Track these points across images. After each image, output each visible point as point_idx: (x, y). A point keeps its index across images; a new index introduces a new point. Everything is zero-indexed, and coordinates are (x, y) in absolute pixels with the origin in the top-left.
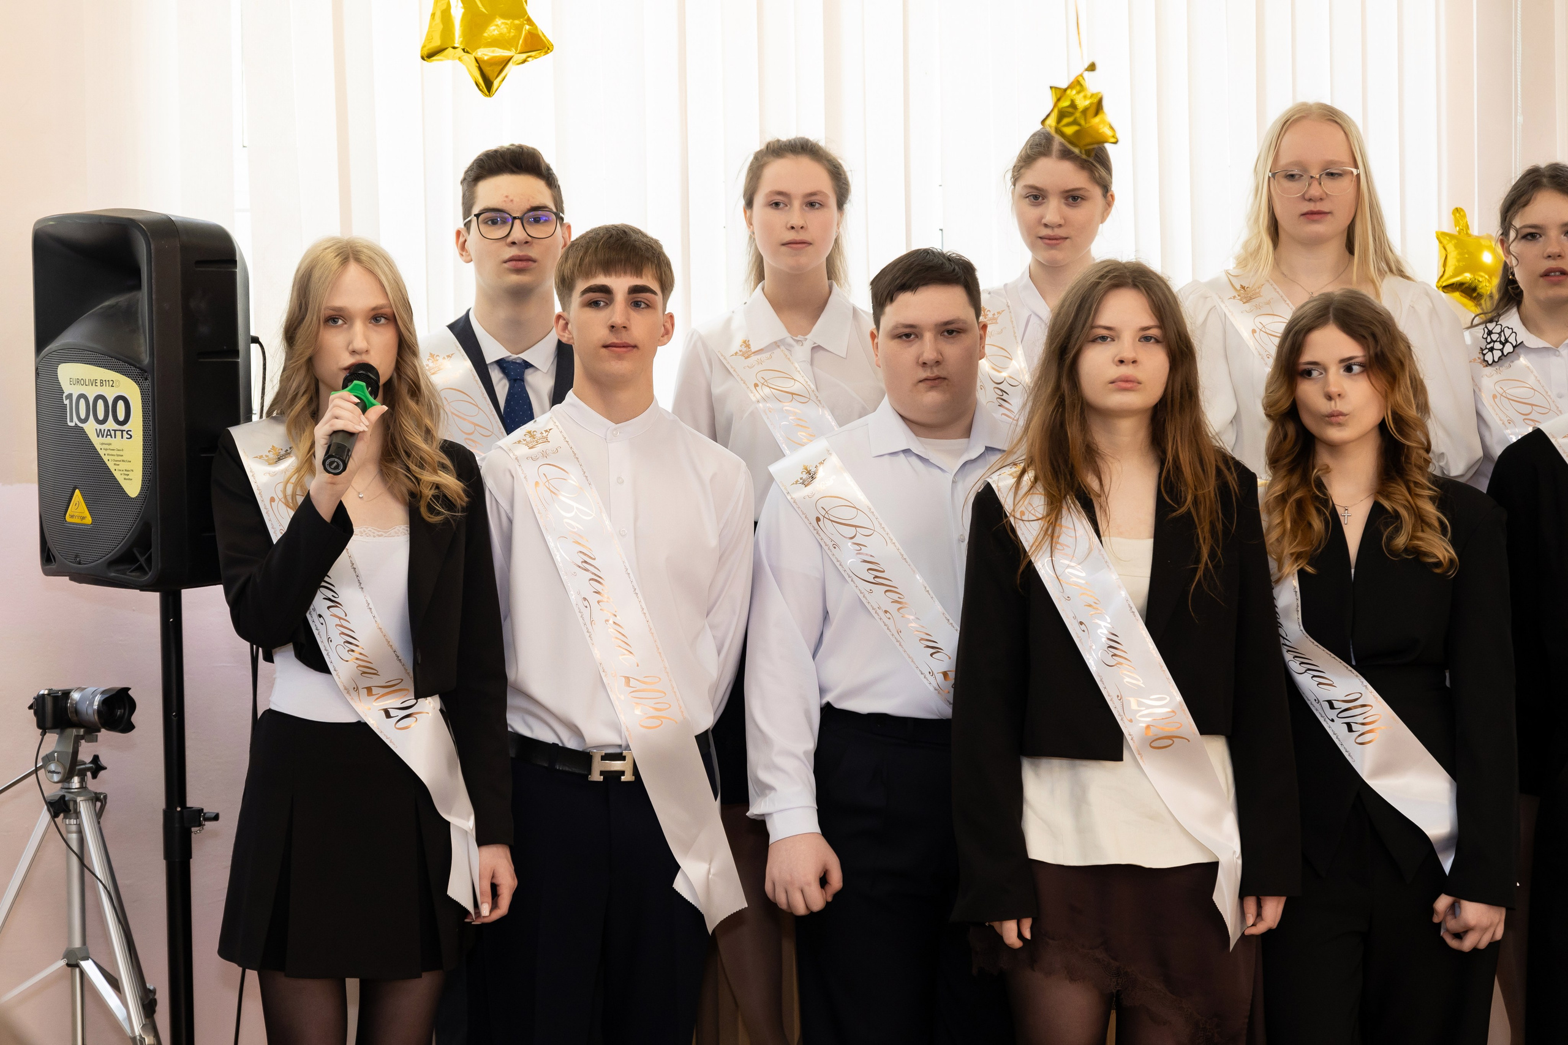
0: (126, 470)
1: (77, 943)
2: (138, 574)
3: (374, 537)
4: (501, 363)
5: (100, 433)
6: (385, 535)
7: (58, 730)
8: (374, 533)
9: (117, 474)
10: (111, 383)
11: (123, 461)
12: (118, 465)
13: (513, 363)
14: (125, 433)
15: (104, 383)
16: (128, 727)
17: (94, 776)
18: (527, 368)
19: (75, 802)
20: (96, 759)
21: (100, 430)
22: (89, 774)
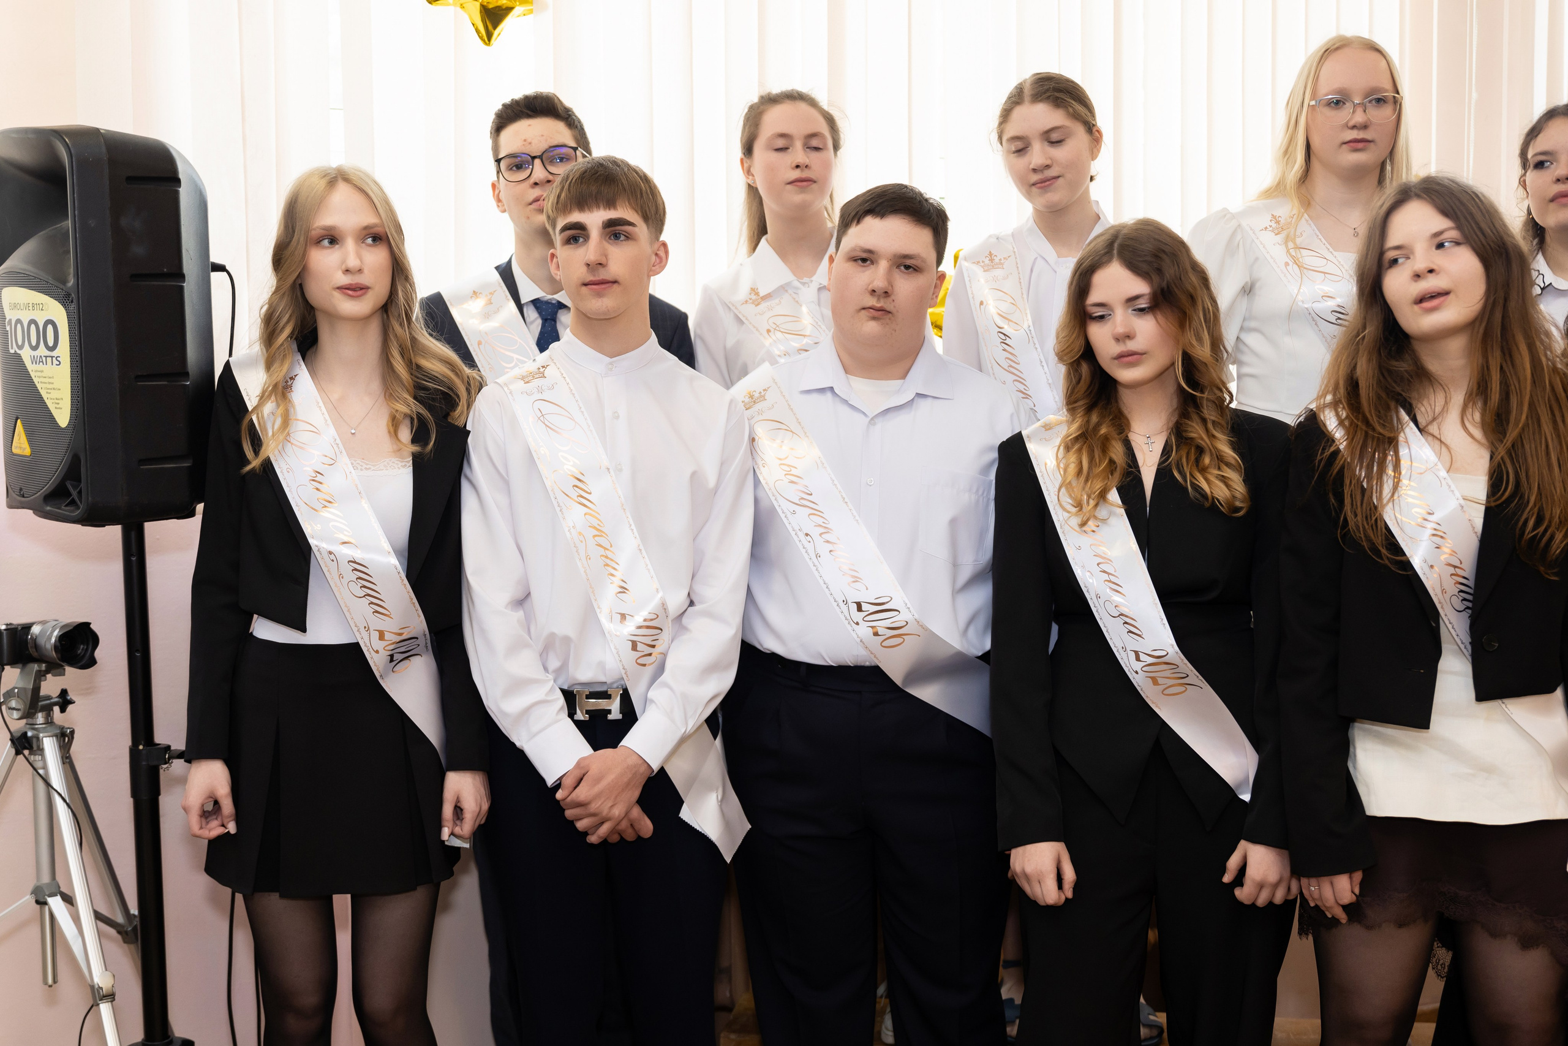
0: (56, 399)
1: (46, 879)
2: (72, 508)
3: (361, 470)
4: (536, 303)
5: (34, 360)
6: (373, 468)
7: (20, 665)
8: (362, 466)
9: (49, 403)
10: (41, 306)
11: (54, 389)
12: (50, 393)
13: (548, 303)
14: (54, 359)
15: (35, 306)
16: (92, 662)
17: (63, 710)
18: (561, 308)
19: (38, 738)
20: (64, 693)
21: (34, 356)
22: (56, 709)
